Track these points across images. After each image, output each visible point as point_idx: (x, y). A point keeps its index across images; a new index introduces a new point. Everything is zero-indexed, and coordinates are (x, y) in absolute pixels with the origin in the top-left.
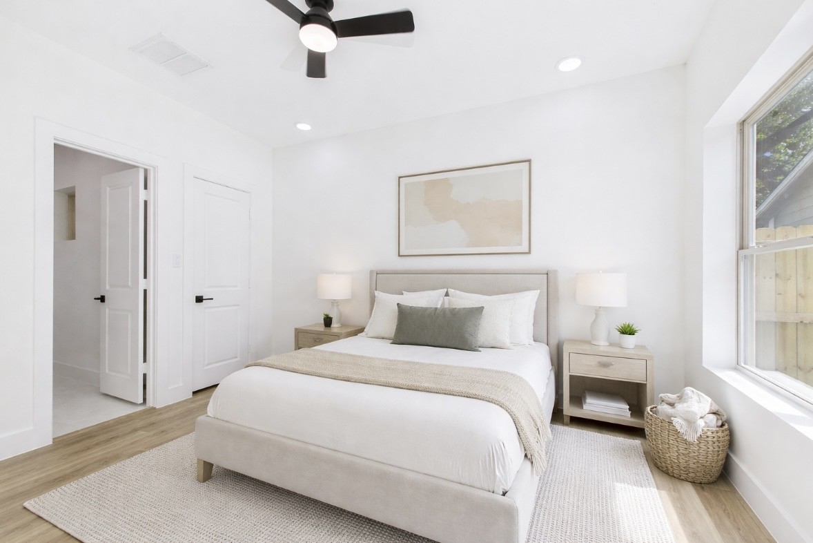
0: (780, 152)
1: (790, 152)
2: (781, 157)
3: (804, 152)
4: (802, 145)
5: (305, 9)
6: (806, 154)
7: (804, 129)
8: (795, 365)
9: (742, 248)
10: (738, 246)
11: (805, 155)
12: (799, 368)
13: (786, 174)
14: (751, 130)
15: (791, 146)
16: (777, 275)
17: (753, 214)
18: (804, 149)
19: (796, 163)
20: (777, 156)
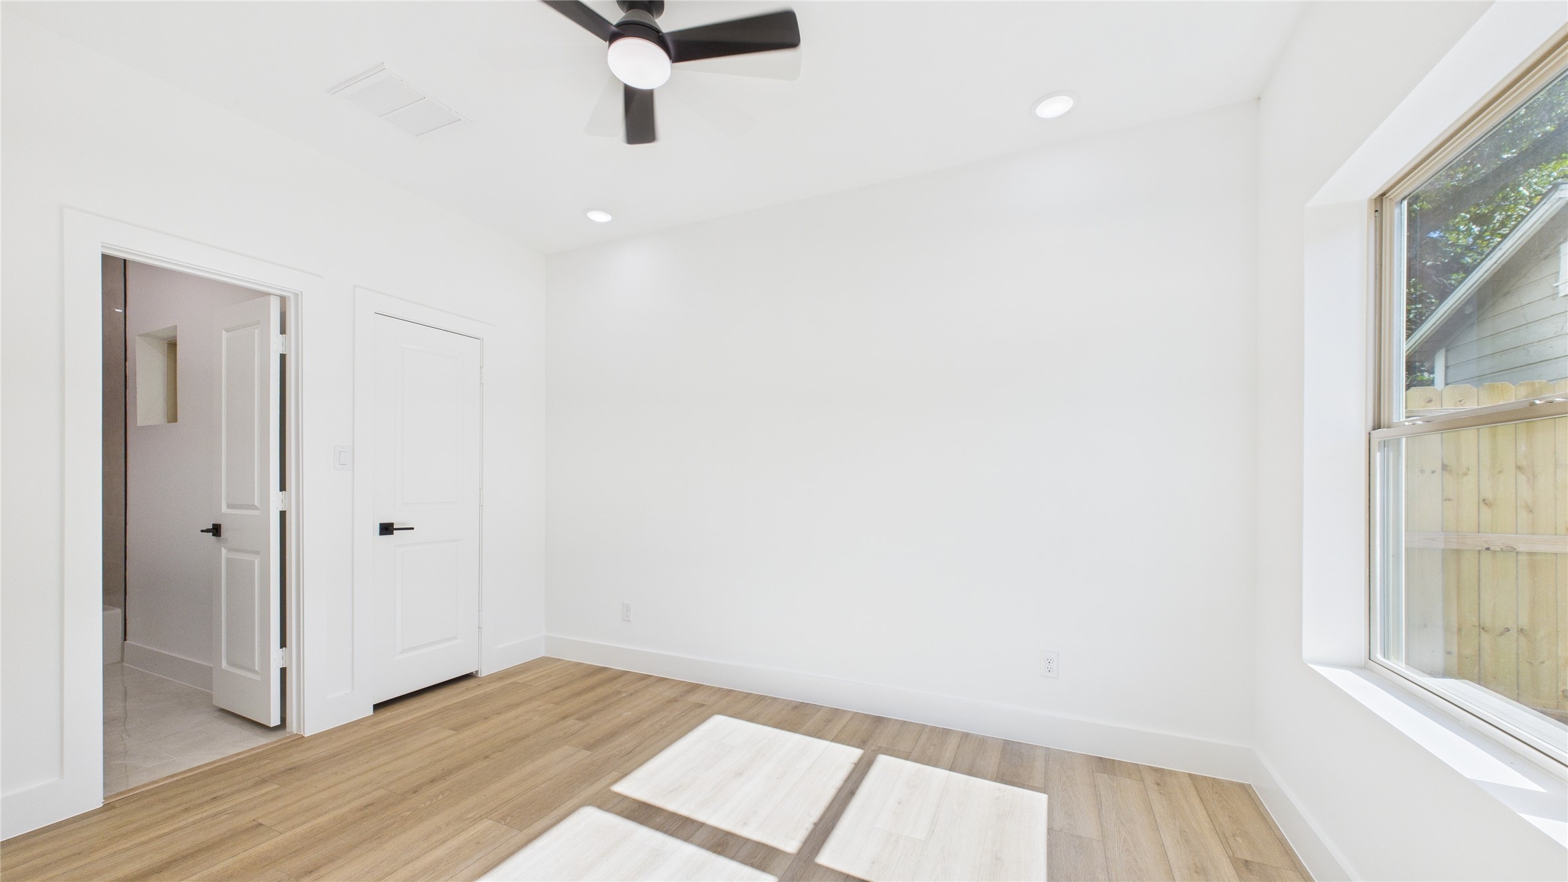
0: (1457, 229)
1: (1476, 229)
2: (1458, 239)
3: (1505, 231)
4: (1498, 217)
5: (615, 15)
6: (1508, 234)
7: (1503, 188)
8: (1476, 623)
9: (1377, 426)
10: (1370, 424)
11: (1504, 237)
12: (1483, 628)
13: (1468, 270)
14: (1397, 211)
15: (1479, 219)
16: (1445, 467)
17: (1400, 347)
18: (1503, 224)
19: (1487, 251)
20: (1452, 237)
